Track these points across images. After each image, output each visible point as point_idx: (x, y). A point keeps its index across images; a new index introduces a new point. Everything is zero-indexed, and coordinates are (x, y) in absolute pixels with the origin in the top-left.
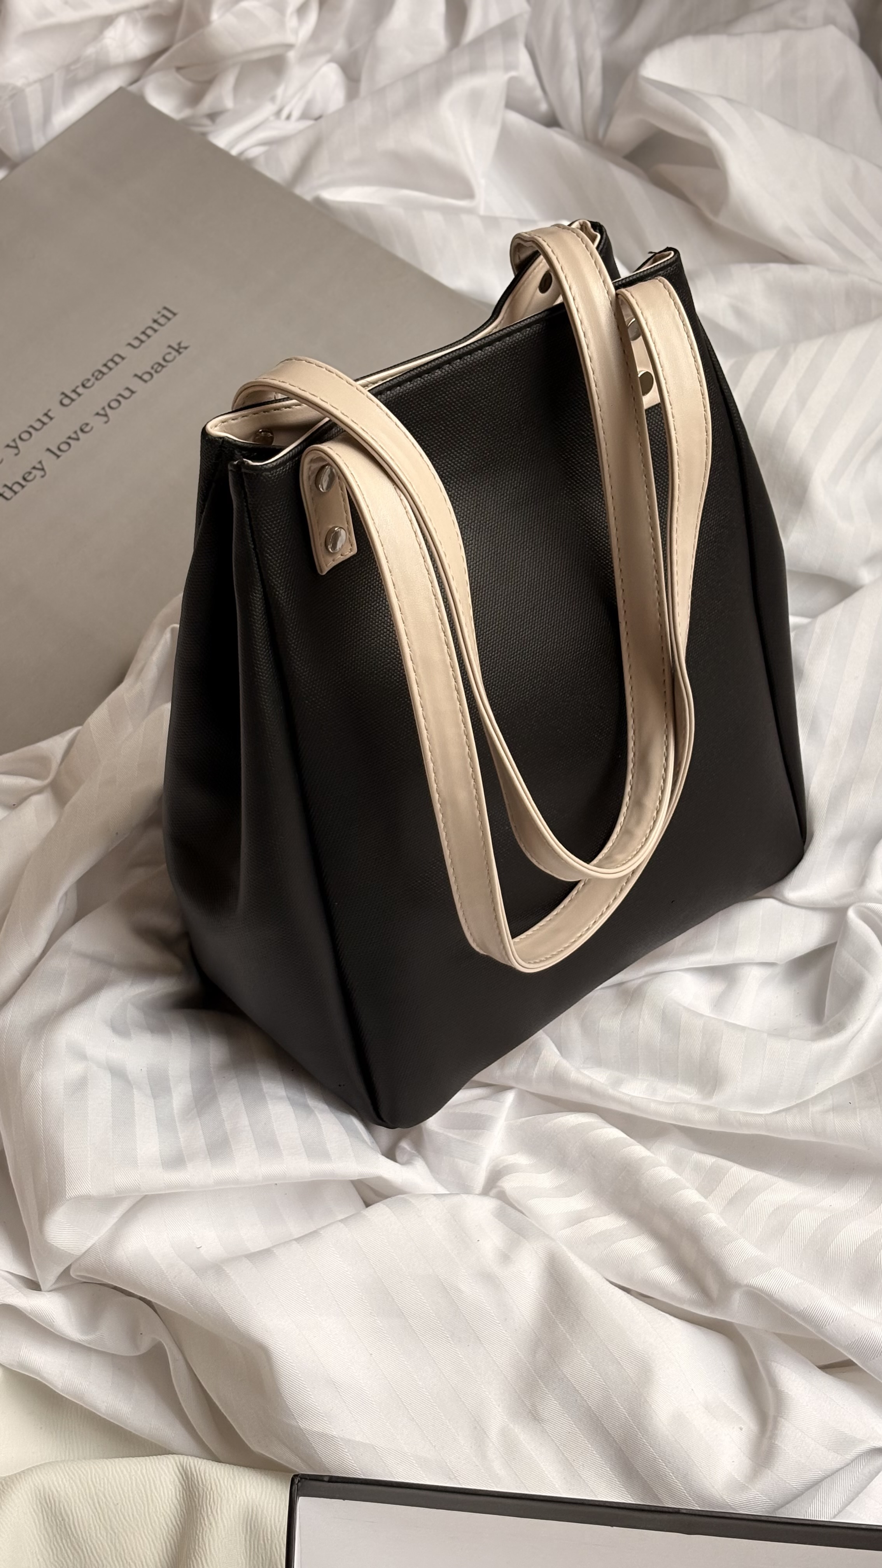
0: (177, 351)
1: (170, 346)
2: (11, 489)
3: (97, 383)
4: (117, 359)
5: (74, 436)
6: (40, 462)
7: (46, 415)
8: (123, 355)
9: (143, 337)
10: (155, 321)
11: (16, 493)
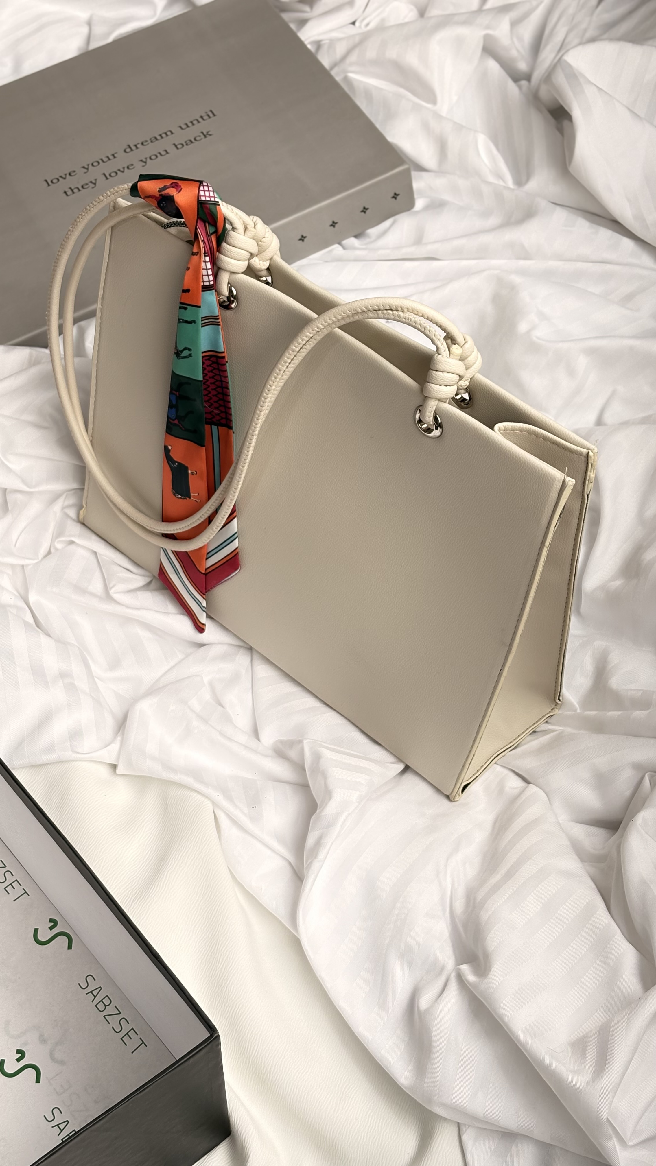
0: (205, 136)
1: (202, 133)
2: (72, 190)
3: (151, 144)
4: (169, 133)
5: (122, 170)
6: (96, 180)
7: (113, 155)
8: (173, 131)
9: (190, 124)
10: (201, 117)
11: (74, 193)
